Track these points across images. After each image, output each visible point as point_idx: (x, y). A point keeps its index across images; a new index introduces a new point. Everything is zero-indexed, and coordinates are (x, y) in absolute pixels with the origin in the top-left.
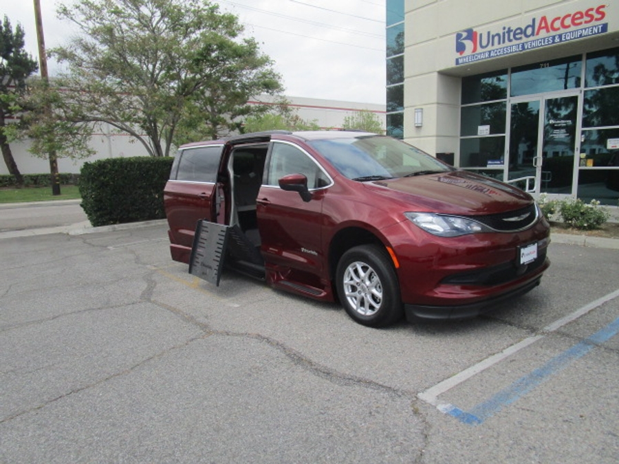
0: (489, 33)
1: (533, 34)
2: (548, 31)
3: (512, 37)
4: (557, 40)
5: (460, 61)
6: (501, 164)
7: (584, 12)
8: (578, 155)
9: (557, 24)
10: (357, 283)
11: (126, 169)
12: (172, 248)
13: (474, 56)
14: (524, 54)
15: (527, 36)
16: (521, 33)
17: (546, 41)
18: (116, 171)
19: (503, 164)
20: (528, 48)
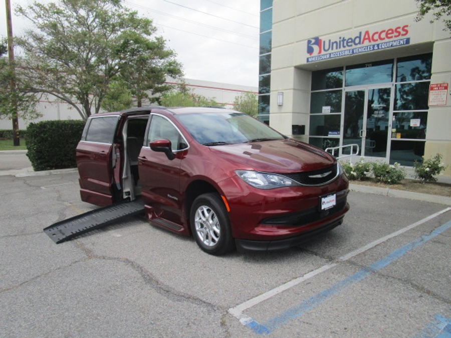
0: (330, 41)
1: (359, 43)
2: (370, 41)
3: (345, 44)
4: (376, 48)
5: (310, 60)
6: (338, 134)
7: (394, 29)
8: (390, 130)
9: (376, 37)
10: (204, 222)
11: (61, 129)
12: (81, 191)
13: (320, 56)
14: (354, 56)
15: (356, 44)
16: (351, 42)
17: (369, 48)
18: (53, 130)
19: (339, 134)
20: (356, 53)
